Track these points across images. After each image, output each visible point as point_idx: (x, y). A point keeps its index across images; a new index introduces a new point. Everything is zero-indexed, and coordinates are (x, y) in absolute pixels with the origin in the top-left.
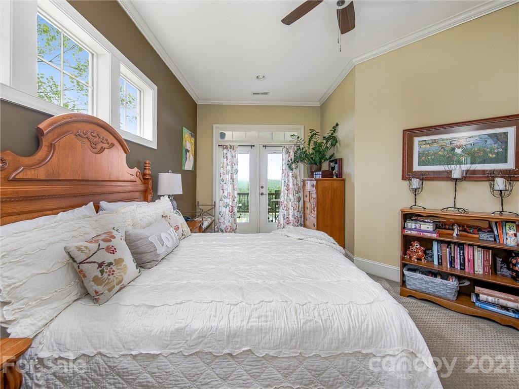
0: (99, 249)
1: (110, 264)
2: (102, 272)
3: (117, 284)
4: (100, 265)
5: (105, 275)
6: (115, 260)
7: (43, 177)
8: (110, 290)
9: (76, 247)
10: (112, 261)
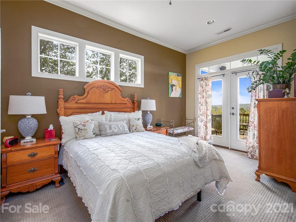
0: (80, 124)
1: (82, 129)
2: (79, 131)
3: (83, 136)
4: (79, 129)
5: (79, 132)
6: (84, 129)
7: (85, 102)
8: (80, 137)
9: (75, 122)
10: (83, 129)
